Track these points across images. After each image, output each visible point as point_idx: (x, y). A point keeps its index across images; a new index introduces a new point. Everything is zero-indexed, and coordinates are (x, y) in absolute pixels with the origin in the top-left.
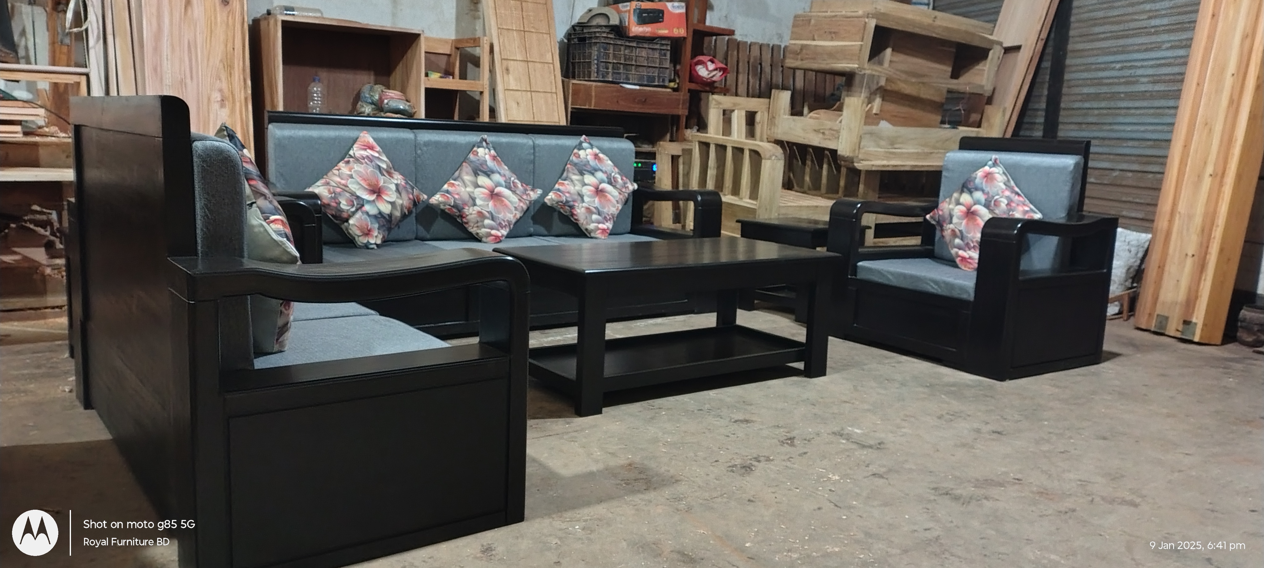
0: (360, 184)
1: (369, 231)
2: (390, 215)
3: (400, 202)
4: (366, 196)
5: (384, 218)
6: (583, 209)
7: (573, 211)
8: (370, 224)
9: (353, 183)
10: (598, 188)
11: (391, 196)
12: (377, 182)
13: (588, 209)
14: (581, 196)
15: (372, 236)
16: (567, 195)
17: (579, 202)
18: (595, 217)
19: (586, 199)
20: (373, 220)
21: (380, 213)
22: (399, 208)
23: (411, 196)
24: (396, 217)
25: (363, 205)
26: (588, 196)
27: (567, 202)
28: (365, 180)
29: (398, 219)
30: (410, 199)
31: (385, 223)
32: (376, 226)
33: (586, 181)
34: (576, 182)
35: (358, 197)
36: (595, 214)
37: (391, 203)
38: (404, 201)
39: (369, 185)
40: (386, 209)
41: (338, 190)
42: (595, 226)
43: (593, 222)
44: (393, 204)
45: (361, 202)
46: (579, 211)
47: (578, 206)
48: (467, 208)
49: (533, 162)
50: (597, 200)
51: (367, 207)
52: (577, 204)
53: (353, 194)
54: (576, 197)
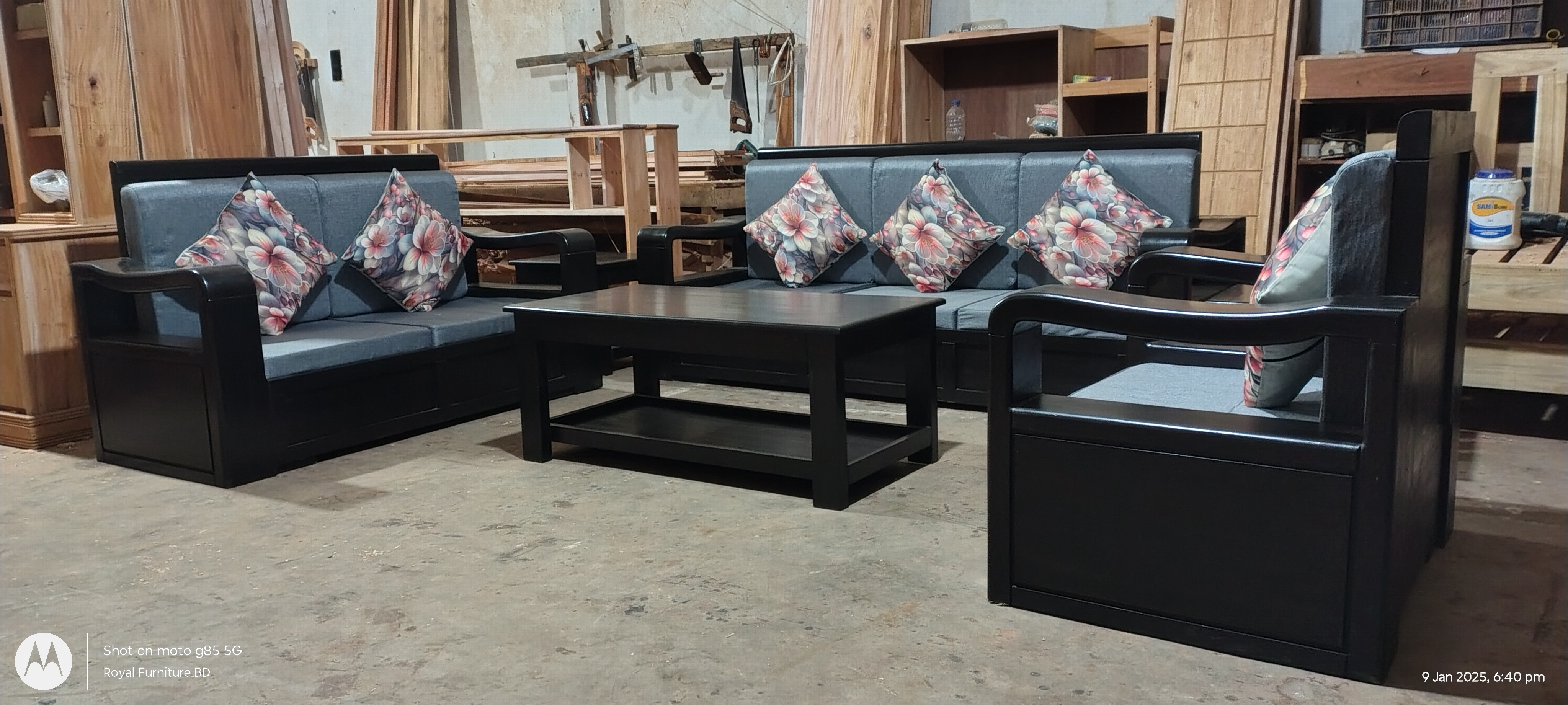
0: (782, 220)
1: (786, 268)
2: (811, 253)
3: (824, 239)
4: (786, 232)
5: (803, 255)
6: (1053, 256)
7: (1040, 256)
8: (786, 261)
9: (776, 218)
10: (1079, 226)
11: (812, 232)
12: (798, 216)
13: (1060, 255)
14: (1052, 236)
15: (790, 274)
16: (1033, 234)
17: (1047, 245)
18: (1069, 266)
19: (1059, 241)
20: (790, 258)
21: (798, 250)
22: (822, 246)
23: (838, 233)
24: (820, 256)
25: (782, 242)
26: (1062, 237)
27: (1032, 244)
28: (786, 215)
29: (824, 258)
30: (836, 236)
31: (805, 262)
32: (794, 263)
33: (1063, 215)
34: (1050, 217)
35: (779, 233)
36: (1071, 262)
37: (811, 239)
38: (829, 237)
39: (790, 220)
40: (805, 246)
41: (764, 225)
42: (1072, 280)
43: (1067, 275)
44: (813, 241)
45: (780, 239)
46: (1046, 257)
47: (1046, 251)
48: (893, 248)
49: (1016, 188)
50: (1074, 242)
51: (785, 244)
52: (1044, 248)
53: (775, 229)
54: (1045, 238)
